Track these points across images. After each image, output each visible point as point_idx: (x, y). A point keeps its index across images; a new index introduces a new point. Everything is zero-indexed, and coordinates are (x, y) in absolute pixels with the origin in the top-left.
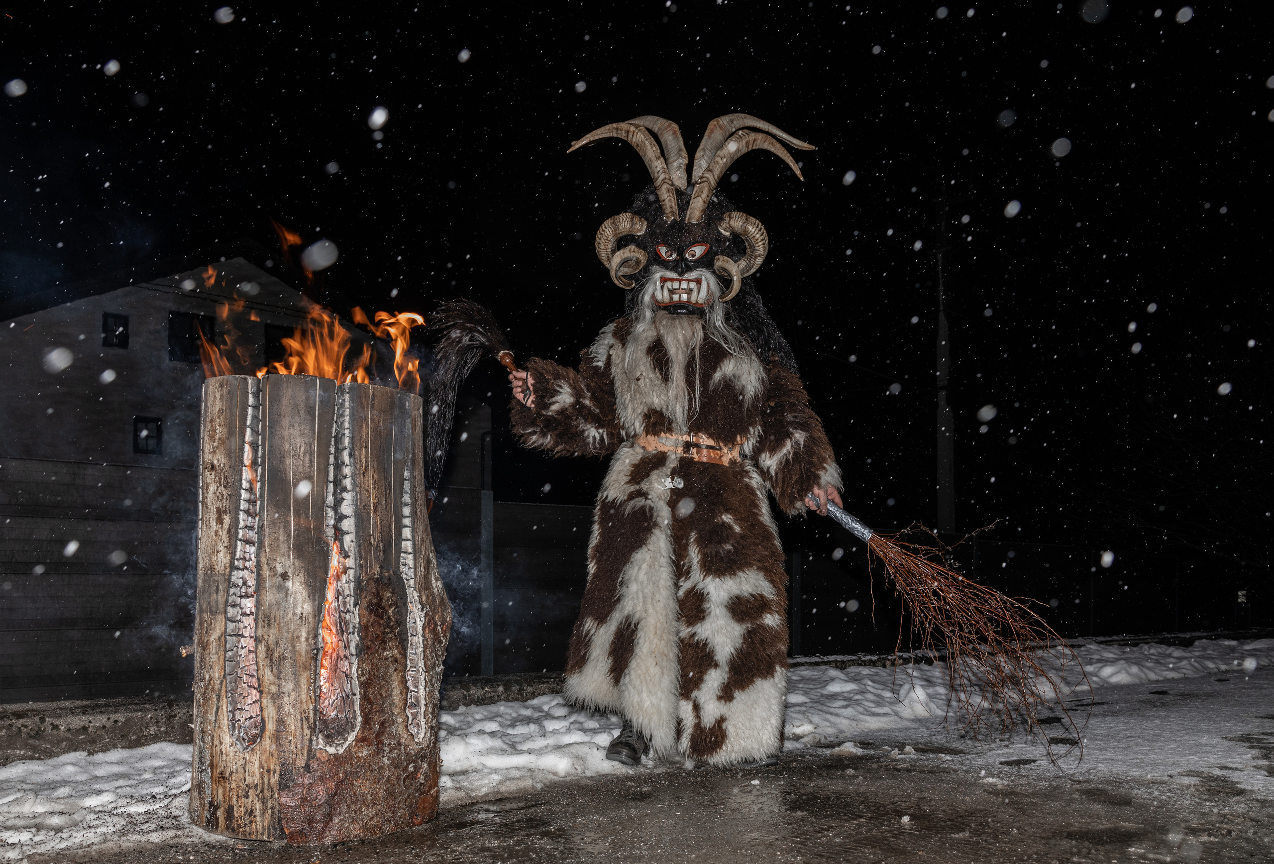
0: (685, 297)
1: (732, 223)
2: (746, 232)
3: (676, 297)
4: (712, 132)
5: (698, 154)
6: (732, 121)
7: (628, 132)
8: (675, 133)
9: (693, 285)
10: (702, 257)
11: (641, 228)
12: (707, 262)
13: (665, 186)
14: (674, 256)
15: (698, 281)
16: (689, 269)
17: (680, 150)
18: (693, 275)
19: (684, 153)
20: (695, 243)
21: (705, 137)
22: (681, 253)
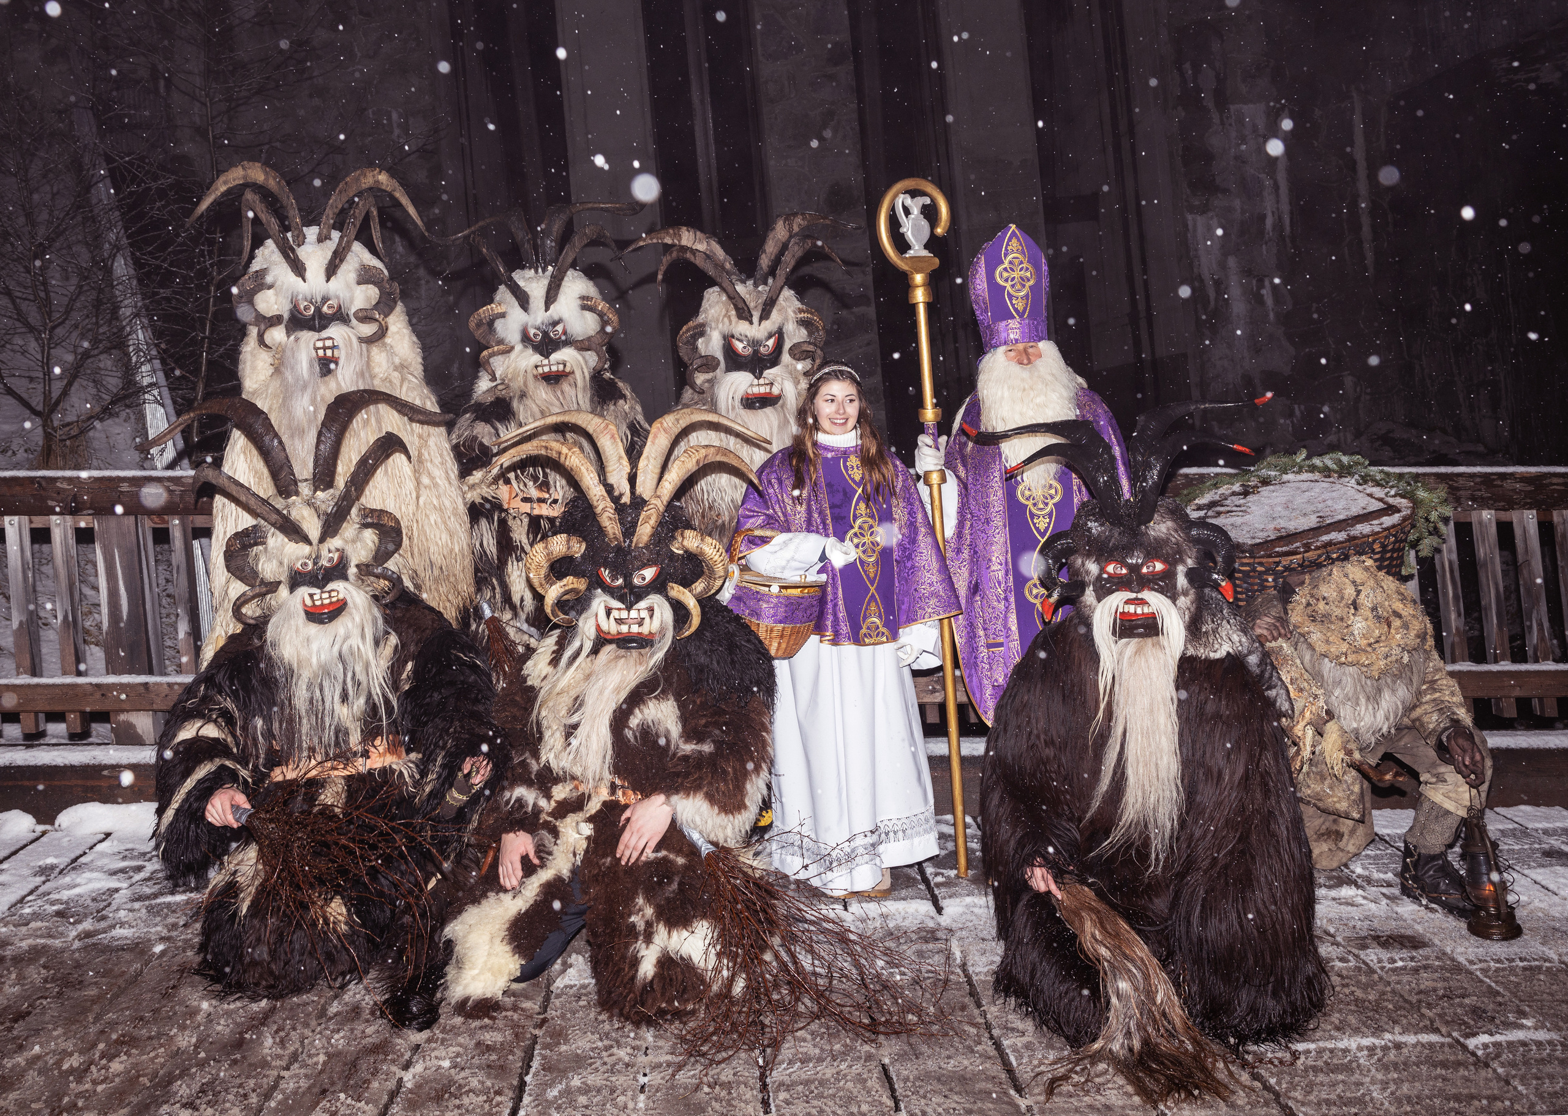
0: (635, 629)
1: (685, 543)
2: (702, 553)
3: (624, 629)
4: (655, 437)
5: (642, 463)
6: (678, 420)
7: (560, 453)
8: (613, 437)
9: (644, 614)
10: (654, 581)
11: (578, 548)
12: (658, 586)
13: (606, 514)
14: (620, 581)
15: (651, 610)
16: (639, 598)
17: (621, 458)
18: (643, 604)
19: (625, 462)
20: (644, 566)
21: (649, 443)
22: (628, 578)
